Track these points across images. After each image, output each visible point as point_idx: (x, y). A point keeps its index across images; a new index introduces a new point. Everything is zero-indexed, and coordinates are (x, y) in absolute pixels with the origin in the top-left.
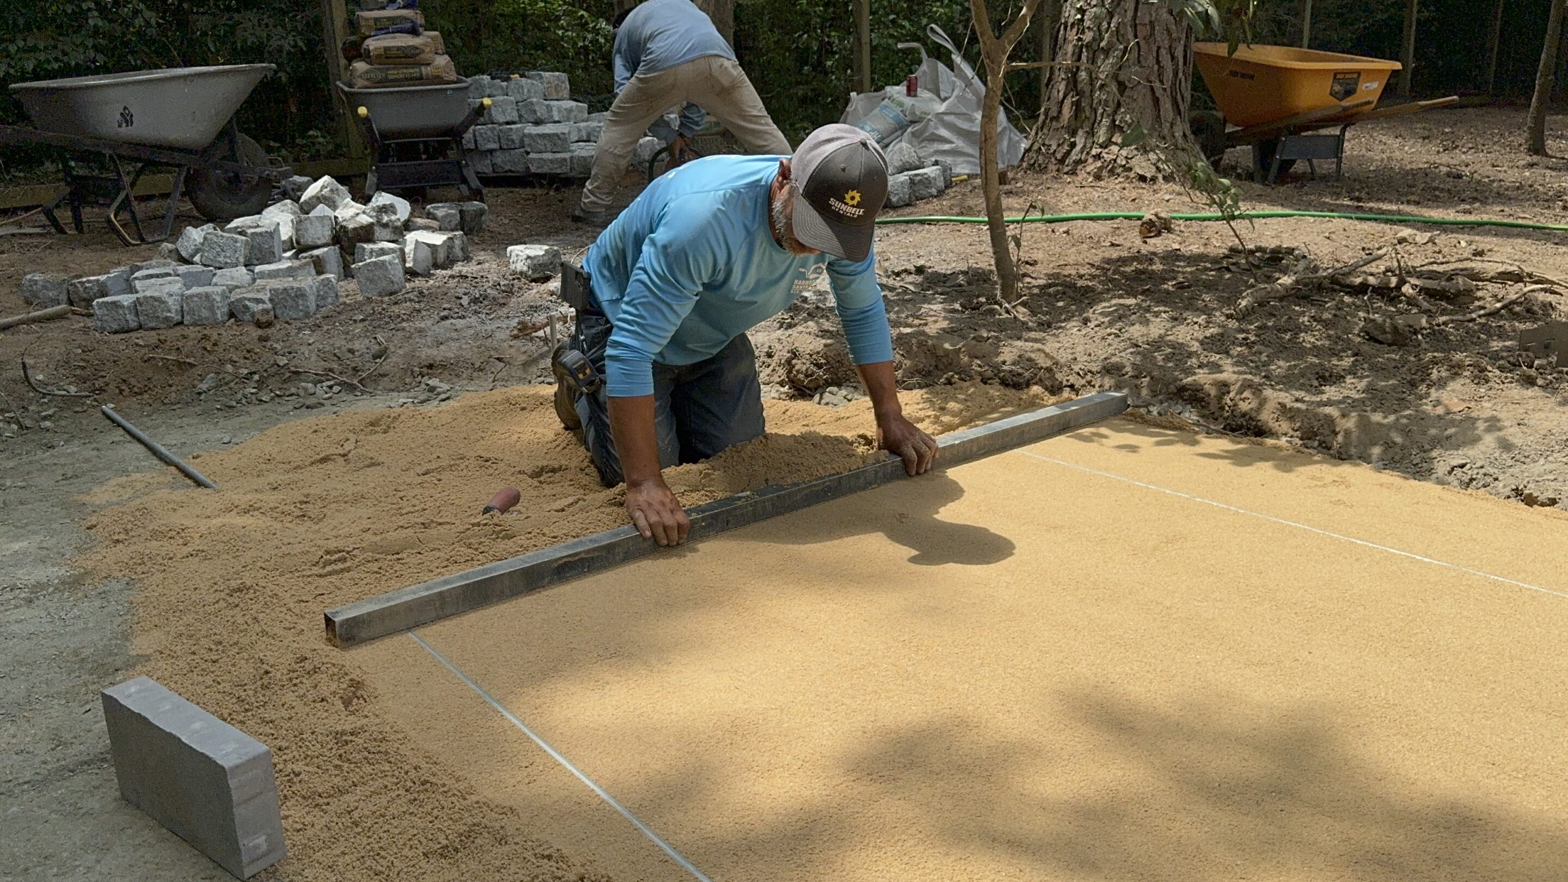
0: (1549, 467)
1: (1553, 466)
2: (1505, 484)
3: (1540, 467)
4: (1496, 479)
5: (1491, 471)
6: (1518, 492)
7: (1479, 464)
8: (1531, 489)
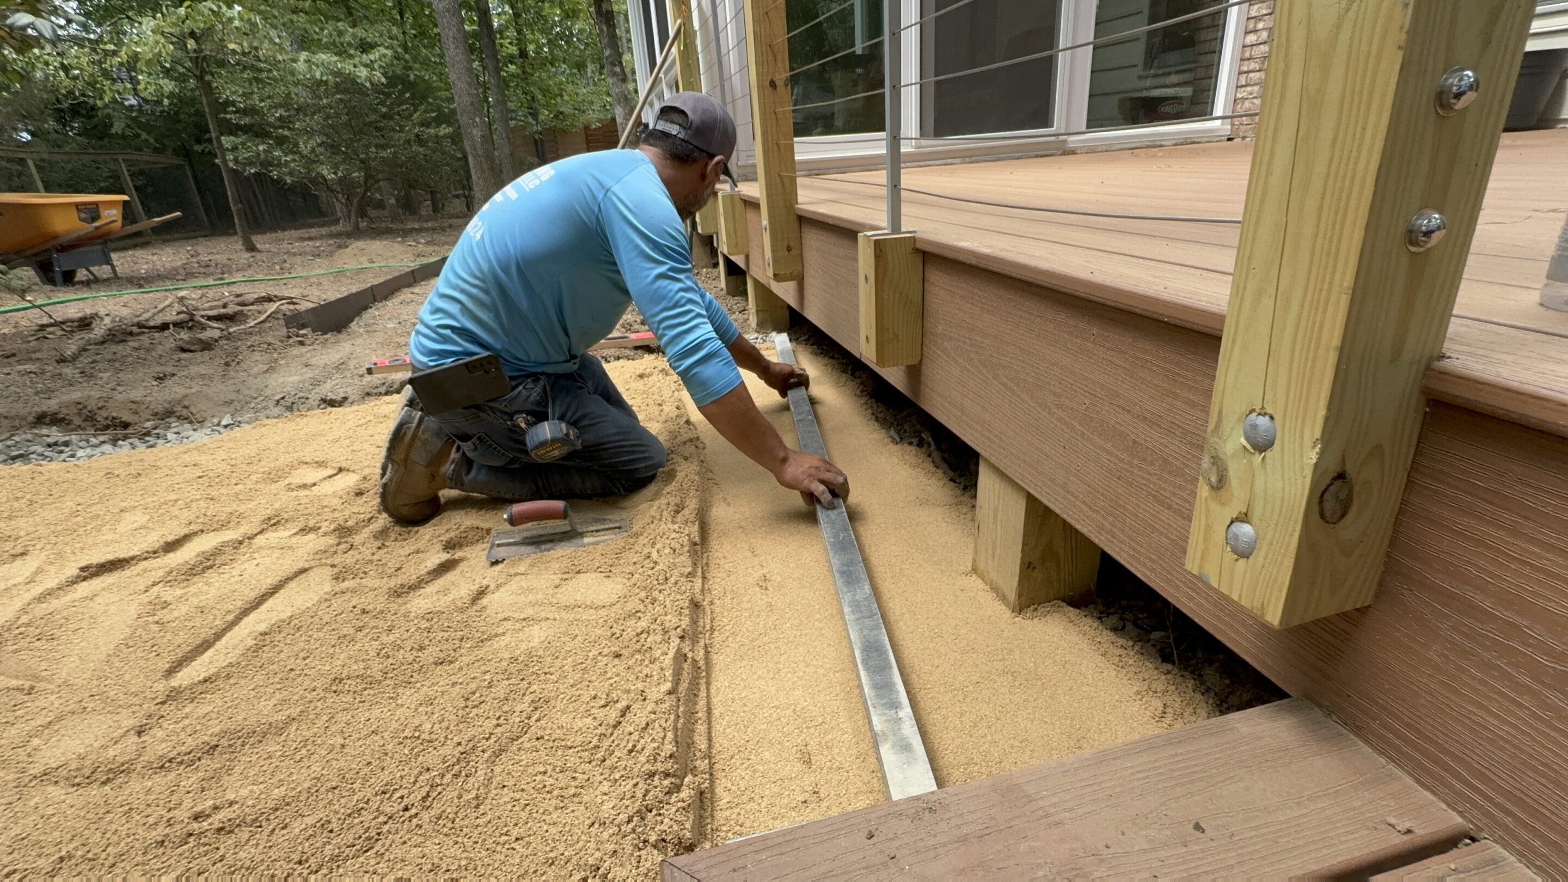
0: (334, 383)
1: (337, 381)
2: (314, 401)
3: (328, 385)
4: (307, 398)
5: (302, 395)
6: (324, 401)
7: (293, 393)
8: (331, 396)
